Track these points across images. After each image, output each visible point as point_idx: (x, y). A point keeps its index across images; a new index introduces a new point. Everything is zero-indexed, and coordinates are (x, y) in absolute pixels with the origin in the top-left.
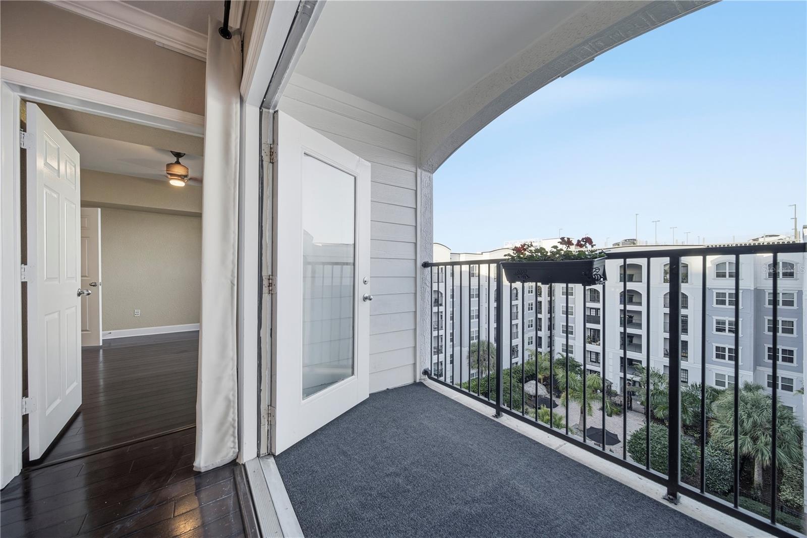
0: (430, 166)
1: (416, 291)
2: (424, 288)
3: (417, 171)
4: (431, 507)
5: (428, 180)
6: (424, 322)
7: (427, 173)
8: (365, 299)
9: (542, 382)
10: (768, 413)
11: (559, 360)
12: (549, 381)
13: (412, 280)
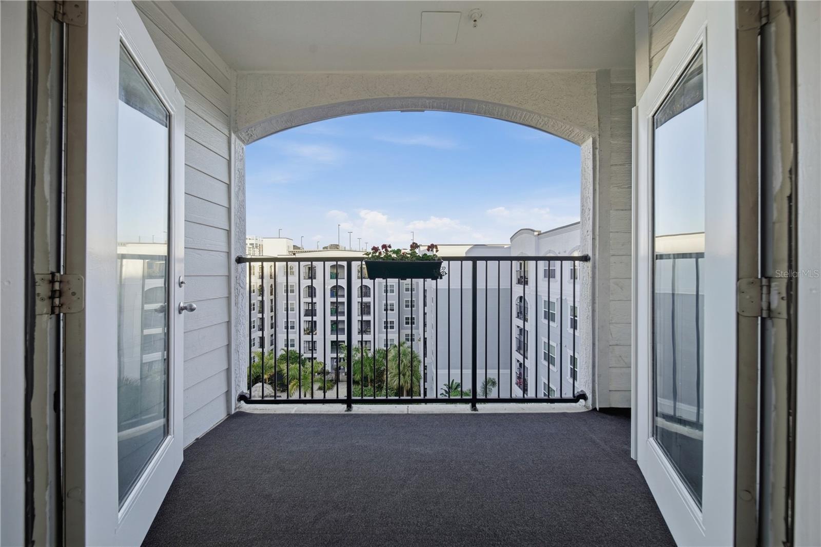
0: (248, 135)
1: (230, 293)
2: (237, 289)
3: (230, 134)
4: (383, 512)
5: (241, 151)
6: (238, 332)
7: (241, 143)
8: (181, 310)
9: (267, 381)
10: (409, 357)
11: (282, 356)
12: (273, 379)
13: (224, 279)
